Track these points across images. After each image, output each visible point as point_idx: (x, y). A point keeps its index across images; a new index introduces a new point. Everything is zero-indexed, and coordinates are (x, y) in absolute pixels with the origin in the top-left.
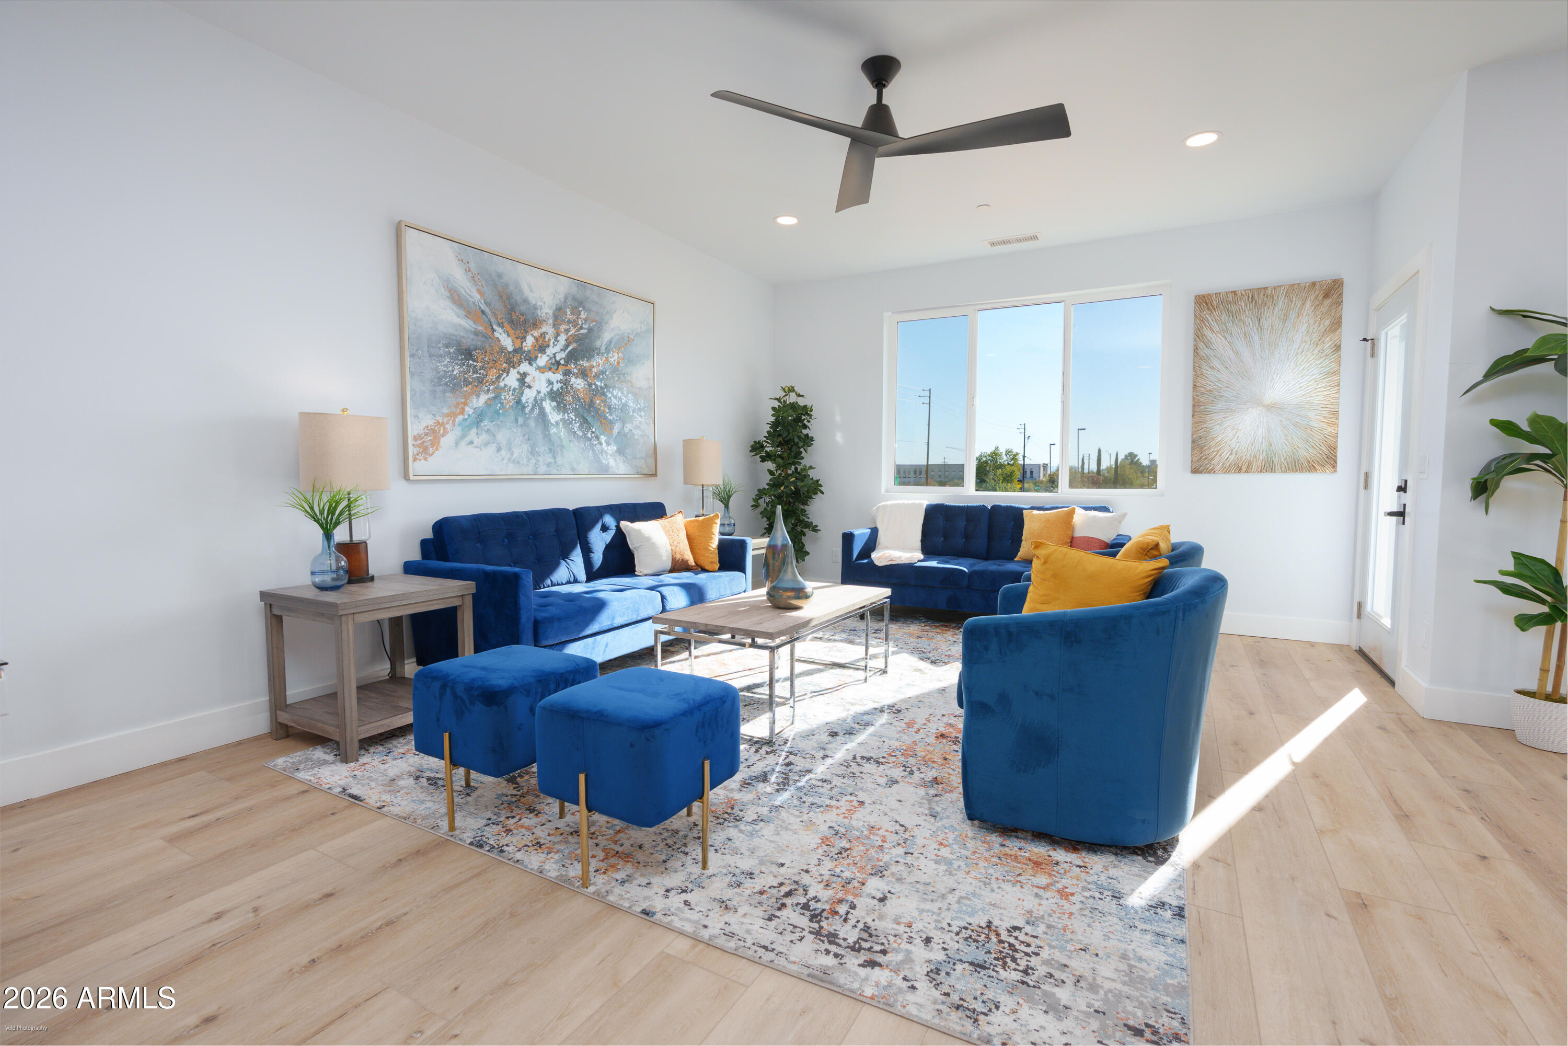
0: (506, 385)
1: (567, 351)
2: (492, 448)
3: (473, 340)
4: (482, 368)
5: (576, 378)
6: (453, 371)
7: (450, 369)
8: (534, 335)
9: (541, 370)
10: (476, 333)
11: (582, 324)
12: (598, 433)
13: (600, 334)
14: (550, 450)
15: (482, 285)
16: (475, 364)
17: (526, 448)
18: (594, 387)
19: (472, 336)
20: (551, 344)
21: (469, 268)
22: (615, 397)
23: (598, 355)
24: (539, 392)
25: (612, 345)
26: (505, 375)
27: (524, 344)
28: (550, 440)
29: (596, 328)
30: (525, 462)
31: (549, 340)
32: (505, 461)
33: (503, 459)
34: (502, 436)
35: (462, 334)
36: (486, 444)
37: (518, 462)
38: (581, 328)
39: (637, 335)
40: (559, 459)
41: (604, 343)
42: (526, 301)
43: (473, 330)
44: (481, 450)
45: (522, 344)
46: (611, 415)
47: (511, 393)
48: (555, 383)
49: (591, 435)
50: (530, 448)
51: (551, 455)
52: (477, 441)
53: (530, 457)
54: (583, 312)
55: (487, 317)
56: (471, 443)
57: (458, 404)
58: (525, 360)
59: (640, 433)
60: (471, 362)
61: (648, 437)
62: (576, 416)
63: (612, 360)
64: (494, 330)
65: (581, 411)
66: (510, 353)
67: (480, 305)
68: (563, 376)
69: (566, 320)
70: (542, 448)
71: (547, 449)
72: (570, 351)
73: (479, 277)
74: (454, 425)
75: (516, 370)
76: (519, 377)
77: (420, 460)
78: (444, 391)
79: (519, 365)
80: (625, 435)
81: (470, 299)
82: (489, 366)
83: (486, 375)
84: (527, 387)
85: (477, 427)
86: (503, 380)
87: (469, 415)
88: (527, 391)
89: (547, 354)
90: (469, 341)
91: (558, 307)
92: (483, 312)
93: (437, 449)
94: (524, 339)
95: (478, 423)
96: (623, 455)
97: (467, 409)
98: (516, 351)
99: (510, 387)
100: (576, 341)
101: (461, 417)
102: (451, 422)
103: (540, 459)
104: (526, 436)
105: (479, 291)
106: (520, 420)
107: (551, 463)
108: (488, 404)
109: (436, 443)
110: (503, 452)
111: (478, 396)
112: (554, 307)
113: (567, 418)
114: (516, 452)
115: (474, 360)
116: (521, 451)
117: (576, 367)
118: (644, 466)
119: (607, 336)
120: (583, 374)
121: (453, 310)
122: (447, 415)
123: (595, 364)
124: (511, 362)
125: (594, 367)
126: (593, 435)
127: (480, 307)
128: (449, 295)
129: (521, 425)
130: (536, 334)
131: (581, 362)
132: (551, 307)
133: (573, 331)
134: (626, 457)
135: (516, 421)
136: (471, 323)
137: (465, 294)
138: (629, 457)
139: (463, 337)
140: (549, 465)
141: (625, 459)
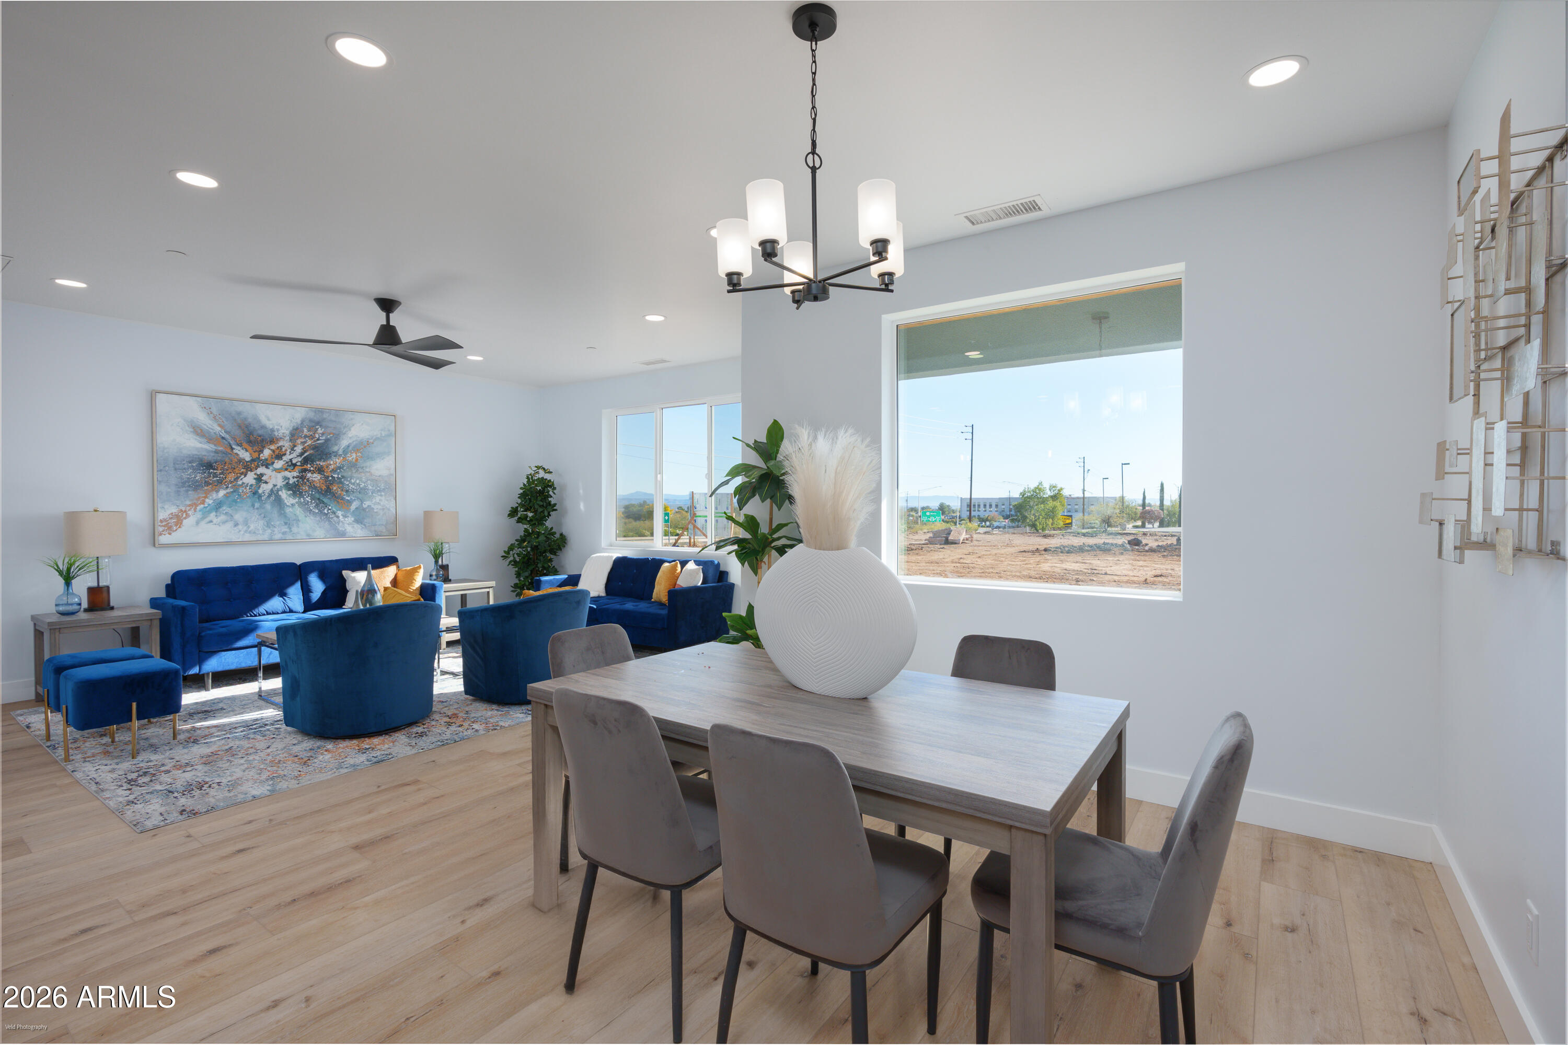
0: (243, 483)
1: (303, 457)
2: (230, 524)
3: (214, 456)
4: (222, 473)
5: (312, 474)
6: (195, 477)
7: (193, 476)
8: (272, 448)
9: (278, 471)
10: (216, 452)
11: (319, 437)
12: (334, 509)
13: (337, 442)
14: (286, 523)
15: (223, 421)
16: (215, 471)
17: (261, 523)
18: (330, 478)
19: (213, 454)
20: (288, 452)
21: (211, 412)
22: (353, 484)
23: (335, 456)
24: (275, 486)
25: (350, 448)
26: (243, 476)
27: (262, 455)
28: (286, 517)
29: (333, 438)
30: (261, 532)
31: (286, 450)
32: (242, 533)
33: (240, 531)
34: (239, 517)
35: (204, 453)
36: (224, 522)
37: (254, 533)
38: (318, 439)
39: (377, 439)
40: (295, 529)
41: (342, 447)
42: (263, 427)
43: (214, 450)
44: (220, 526)
45: (259, 456)
46: (349, 496)
47: (248, 488)
48: (291, 479)
49: (327, 511)
50: (265, 523)
51: (286, 527)
52: (215, 520)
53: (266, 529)
54: (320, 428)
55: (227, 441)
56: (211, 522)
57: (199, 498)
58: (262, 465)
59: (380, 507)
60: (211, 471)
61: (389, 510)
62: (312, 499)
63: (350, 458)
64: (232, 449)
65: (317, 496)
66: (248, 462)
67: (221, 434)
68: (299, 473)
69: (303, 435)
70: (277, 522)
71: (282, 522)
72: (305, 457)
73: (220, 416)
74: (195, 511)
75: (253, 473)
76: (256, 477)
77: (165, 535)
78: (187, 491)
79: (256, 469)
80: (364, 510)
81: (211, 431)
82: (228, 472)
83: (226, 478)
84: (263, 483)
85: (216, 512)
86: (241, 479)
87: (209, 505)
88: (263, 485)
89: (284, 460)
90: (210, 457)
91: (295, 428)
92: (223, 438)
93: (180, 527)
94: (261, 451)
95: (217, 509)
96: (362, 524)
97: (207, 500)
98: (253, 460)
99: (248, 484)
100: (313, 449)
101: (202, 506)
102: (192, 509)
103: (276, 529)
104: (263, 515)
105: (220, 425)
106: (257, 505)
107: (286, 532)
108: (226, 496)
109: (179, 523)
110: (240, 527)
111: (217, 492)
112: (291, 429)
113: (302, 501)
114: (252, 527)
115: (214, 469)
116: (257, 525)
117: (312, 467)
118: (384, 531)
119: (344, 443)
120: (320, 470)
121: (196, 439)
122: (189, 505)
123: (332, 463)
124: (248, 468)
125: (331, 465)
126: (329, 511)
127: (220, 435)
128: (192, 430)
129: (257, 509)
130: (273, 447)
131: (318, 463)
132: (288, 428)
133: (309, 442)
134: (365, 525)
135: (253, 506)
136: (212, 446)
137: (206, 428)
138: (367, 525)
139: (205, 455)
140: (284, 533)
141: (363, 526)
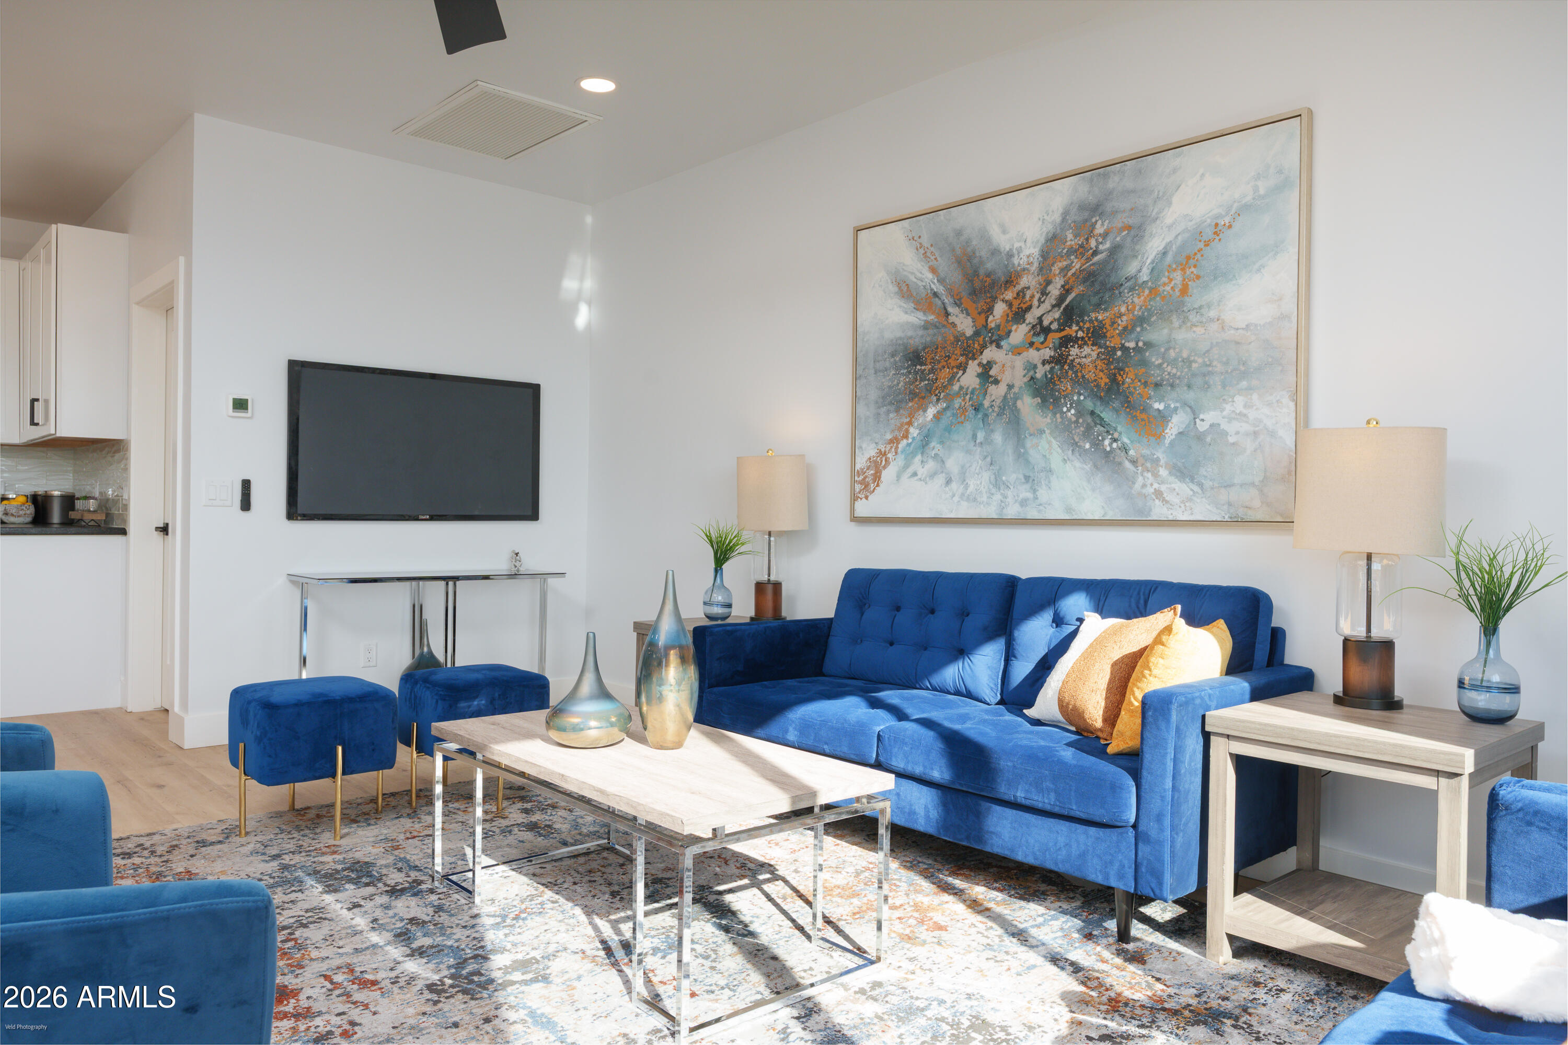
0: (961, 388)
1: (1063, 306)
2: (940, 479)
3: (922, 336)
4: (932, 371)
5: (1080, 347)
6: (898, 384)
7: (895, 383)
8: (1007, 298)
9: (1017, 351)
10: (926, 326)
11: (1097, 247)
12: (1126, 440)
13: (1137, 247)
14: (1027, 478)
15: (936, 259)
16: (923, 368)
17: (986, 476)
18: (1119, 353)
19: (921, 333)
20: (1035, 303)
21: (920, 244)
22: (1173, 362)
23: (1132, 289)
24: (1010, 387)
25: (1169, 258)
26: (961, 372)
27: (991, 318)
28: (1027, 462)
29: (1129, 240)
30: (985, 498)
31: (1032, 297)
32: (956, 499)
33: (954, 495)
34: (954, 462)
35: (910, 333)
36: (932, 475)
37: (975, 500)
38: (1095, 253)
39: (1245, 209)
40: (1043, 494)
41: (1149, 261)
42: (995, 252)
43: (923, 323)
44: (926, 483)
45: (987, 320)
46: (1160, 401)
47: (968, 397)
48: (1040, 366)
49: (1110, 445)
50: (993, 477)
51: (1027, 486)
52: (922, 472)
53: (994, 490)
54: (1100, 222)
55: (940, 299)
56: (915, 474)
57: (902, 425)
58: (991, 343)
59: (1245, 427)
60: (918, 367)
61: (1272, 434)
62: (1079, 414)
63: (1168, 288)
64: (947, 314)
65: (1089, 404)
66: (968, 339)
67: (933, 286)
68: (1055, 350)
69: (1065, 251)
70: (1013, 476)
71: (1021, 477)
72: (1067, 306)
73: (932, 249)
74: (896, 453)
75: (976, 362)
76: (980, 370)
77: (861, 499)
78: (889, 412)
79: (982, 353)
80: (1200, 437)
81: (920, 284)
82: (940, 366)
83: (936, 379)
84: (992, 383)
85: (922, 453)
86: (958, 380)
87: (914, 438)
88: (992, 389)
89: (1027, 321)
90: (918, 339)
91: (1050, 235)
92: (935, 295)
93: (878, 485)
94: (990, 310)
95: (923, 447)
96: (1192, 480)
97: (912, 430)
98: (977, 333)
99: (968, 388)
100: (1085, 280)
101: (905, 442)
102: (893, 450)
103: (1009, 493)
104: (989, 459)
105: (933, 270)
106: (981, 436)
108: (937, 417)
109: (877, 477)
110: (954, 485)
111: (925, 411)
112: (1043, 240)
113: (1059, 420)
114: (972, 484)
115: (921, 365)
116: (978, 483)
117: (1081, 329)
118: (1257, 503)
119: (1154, 246)
120: (1097, 335)
121: (900, 307)
122: (891, 441)
123: (1123, 309)
124: (970, 352)
125: (1121, 315)
126: (1115, 445)
127: (932, 290)
128: (896, 289)
129: (981, 443)
130: (1009, 295)
131: (1093, 315)
132: (1038, 241)
133: (1077, 265)
134: (1201, 485)
135: (974, 437)
136: (920, 315)
137: (915, 280)
138: (1208, 484)
139: (911, 337)
140: (1024, 503)
141: (1196, 488)
